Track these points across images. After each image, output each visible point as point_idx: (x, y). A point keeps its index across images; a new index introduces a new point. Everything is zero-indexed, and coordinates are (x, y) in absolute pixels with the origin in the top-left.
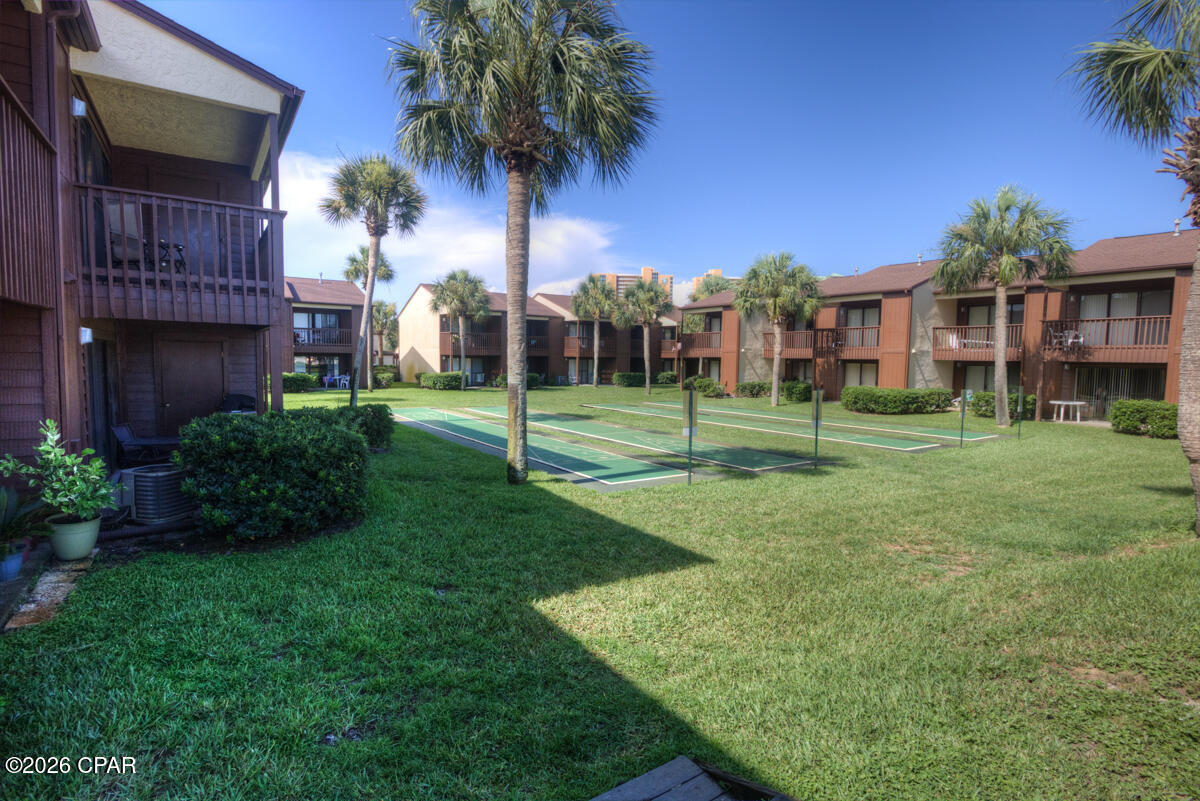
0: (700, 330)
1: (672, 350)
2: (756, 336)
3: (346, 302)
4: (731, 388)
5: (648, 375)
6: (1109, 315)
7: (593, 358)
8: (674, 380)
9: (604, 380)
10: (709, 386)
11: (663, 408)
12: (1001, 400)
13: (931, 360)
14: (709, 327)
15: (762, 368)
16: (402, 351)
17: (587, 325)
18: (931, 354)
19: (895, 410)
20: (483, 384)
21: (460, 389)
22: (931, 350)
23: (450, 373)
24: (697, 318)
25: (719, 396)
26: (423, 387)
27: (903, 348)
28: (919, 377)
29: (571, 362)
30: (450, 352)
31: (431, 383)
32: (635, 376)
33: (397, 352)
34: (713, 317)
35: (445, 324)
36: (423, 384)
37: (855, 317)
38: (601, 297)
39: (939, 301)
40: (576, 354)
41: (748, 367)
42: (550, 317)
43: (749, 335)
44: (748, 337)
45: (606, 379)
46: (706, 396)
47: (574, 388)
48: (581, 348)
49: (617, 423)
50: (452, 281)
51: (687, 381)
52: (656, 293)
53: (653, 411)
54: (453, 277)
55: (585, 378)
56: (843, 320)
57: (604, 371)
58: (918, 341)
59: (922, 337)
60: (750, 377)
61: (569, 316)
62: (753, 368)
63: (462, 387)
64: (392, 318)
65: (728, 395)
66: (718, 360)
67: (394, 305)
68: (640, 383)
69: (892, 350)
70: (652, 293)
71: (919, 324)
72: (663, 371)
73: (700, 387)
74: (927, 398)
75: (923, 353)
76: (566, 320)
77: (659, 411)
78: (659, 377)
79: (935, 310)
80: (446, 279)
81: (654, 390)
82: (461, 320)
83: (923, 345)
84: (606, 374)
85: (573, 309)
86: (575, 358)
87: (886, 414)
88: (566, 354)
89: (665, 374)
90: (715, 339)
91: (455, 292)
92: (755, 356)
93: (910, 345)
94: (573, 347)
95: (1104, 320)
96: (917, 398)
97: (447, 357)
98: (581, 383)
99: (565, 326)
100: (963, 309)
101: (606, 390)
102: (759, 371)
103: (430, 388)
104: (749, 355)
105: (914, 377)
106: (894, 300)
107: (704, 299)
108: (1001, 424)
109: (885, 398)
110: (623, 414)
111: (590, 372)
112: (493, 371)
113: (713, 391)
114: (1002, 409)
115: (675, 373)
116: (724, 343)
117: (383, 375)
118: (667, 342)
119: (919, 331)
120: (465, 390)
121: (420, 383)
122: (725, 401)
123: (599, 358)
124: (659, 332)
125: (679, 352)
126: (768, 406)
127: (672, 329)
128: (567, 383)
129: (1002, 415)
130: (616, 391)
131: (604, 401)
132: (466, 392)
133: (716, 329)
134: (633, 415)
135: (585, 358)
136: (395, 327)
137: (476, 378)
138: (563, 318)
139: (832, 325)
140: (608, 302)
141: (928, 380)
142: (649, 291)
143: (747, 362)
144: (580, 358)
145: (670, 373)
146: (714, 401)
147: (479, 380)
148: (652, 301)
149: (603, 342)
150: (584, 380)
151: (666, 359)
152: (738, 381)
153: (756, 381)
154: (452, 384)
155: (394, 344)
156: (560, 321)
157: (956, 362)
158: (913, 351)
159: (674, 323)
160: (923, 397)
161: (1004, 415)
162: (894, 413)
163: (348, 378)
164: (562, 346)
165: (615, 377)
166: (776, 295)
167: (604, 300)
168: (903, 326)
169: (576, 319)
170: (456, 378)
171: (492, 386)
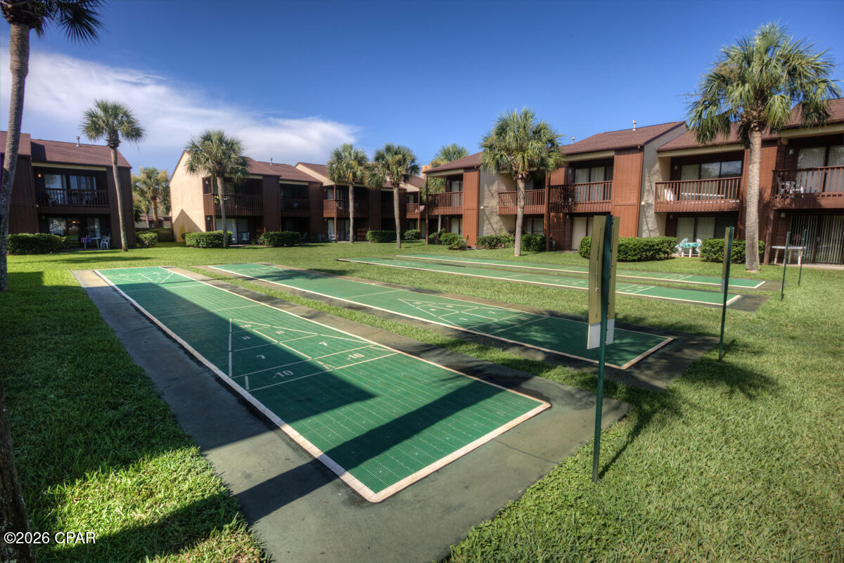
0: (442, 190)
1: (416, 211)
2: (492, 195)
3: (101, 163)
4: (472, 242)
5: (398, 231)
6: (826, 164)
7: (349, 219)
8: (418, 237)
9: (359, 237)
10: (453, 239)
11: (416, 261)
12: (753, 246)
13: (653, 212)
14: (449, 188)
15: (497, 223)
16: (174, 214)
17: (342, 189)
18: (653, 207)
19: (635, 258)
20: (248, 243)
21: (222, 247)
22: (653, 203)
23: (215, 232)
24: (439, 181)
25: (463, 248)
26: (189, 246)
27: (634, 201)
28: (645, 228)
29: (330, 222)
30: (212, 213)
31: (194, 242)
32: (386, 234)
33: (170, 215)
34: (453, 179)
35: (208, 187)
36: (188, 243)
37: (582, 176)
38: (354, 163)
39: (659, 158)
40: (334, 215)
41: (487, 222)
42: (310, 182)
43: (487, 193)
44: (486, 197)
45: (360, 236)
46: (450, 249)
47: (333, 244)
48: (338, 209)
49: (373, 280)
50: (207, 142)
51: (432, 236)
52: (404, 156)
53: (408, 263)
54: (207, 138)
55: (343, 236)
56: (570, 179)
57: (359, 230)
58: (646, 194)
59: (648, 190)
60: (488, 232)
61: (326, 181)
62: (490, 224)
63: (224, 245)
64: (164, 184)
65: (470, 247)
66: (459, 217)
67: (165, 172)
68: (391, 239)
69: (623, 203)
70: (400, 156)
71: (647, 178)
72: (409, 229)
73: (446, 241)
74: (660, 246)
75: (649, 205)
76: (324, 185)
77: (414, 264)
78: (406, 234)
79: (657, 166)
80: (201, 140)
81: (404, 245)
82: (219, 181)
83: (649, 199)
84: (360, 232)
85: (329, 175)
86: (333, 219)
87: (626, 261)
88: (326, 215)
89: (410, 231)
90: (455, 198)
91: (210, 153)
92: (492, 213)
93: (640, 199)
94: (331, 208)
95: (822, 169)
96: (653, 246)
97: (211, 217)
98: (340, 240)
99: (324, 191)
100: (676, 167)
101: (361, 246)
102: (495, 226)
103: (193, 246)
104: (487, 212)
105: (642, 227)
106: (625, 156)
107: (444, 164)
108: (752, 269)
109: (627, 247)
110: (379, 268)
111: (347, 230)
112: (258, 230)
113: (457, 244)
114: (753, 254)
115: (418, 231)
116: (464, 202)
117: (144, 235)
118: (411, 204)
119: (647, 185)
120: (227, 248)
121: (185, 243)
122: (468, 252)
123: (354, 218)
124: (404, 195)
125: (422, 213)
126: (511, 257)
127: (415, 194)
128: (326, 240)
129: (753, 261)
130: (371, 247)
131: (359, 255)
132: (229, 250)
133: (455, 189)
134: (389, 269)
135: (342, 219)
136: (167, 192)
137: (242, 237)
138: (321, 183)
139: (561, 182)
140: (361, 168)
141: (651, 231)
142: (396, 153)
143: (485, 217)
144: (338, 218)
145: (415, 231)
146: (459, 253)
147: (245, 239)
148: (399, 163)
149: (357, 204)
150: (342, 238)
151: (411, 220)
152: (478, 235)
153: (493, 234)
154: (215, 242)
155: (168, 209)
156: (319, 186)
157: (669, 214)
158: (643, 203)
159: (417, 189)
160: (658, 245)
161: (755, 260)
162: (634, 261)
163: (108, 238)
164: (321, 208)
165: (369, 234)
166: (522, 149)
167: (357, 165)
168: (635, 180)
169: (333, 183)
170: (218, 237)
171: (257, 243)
